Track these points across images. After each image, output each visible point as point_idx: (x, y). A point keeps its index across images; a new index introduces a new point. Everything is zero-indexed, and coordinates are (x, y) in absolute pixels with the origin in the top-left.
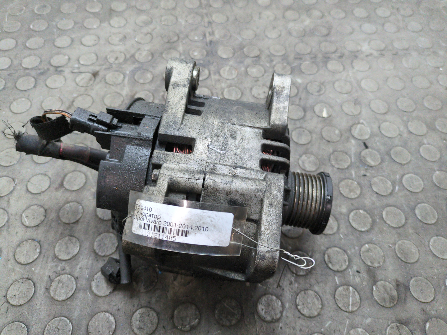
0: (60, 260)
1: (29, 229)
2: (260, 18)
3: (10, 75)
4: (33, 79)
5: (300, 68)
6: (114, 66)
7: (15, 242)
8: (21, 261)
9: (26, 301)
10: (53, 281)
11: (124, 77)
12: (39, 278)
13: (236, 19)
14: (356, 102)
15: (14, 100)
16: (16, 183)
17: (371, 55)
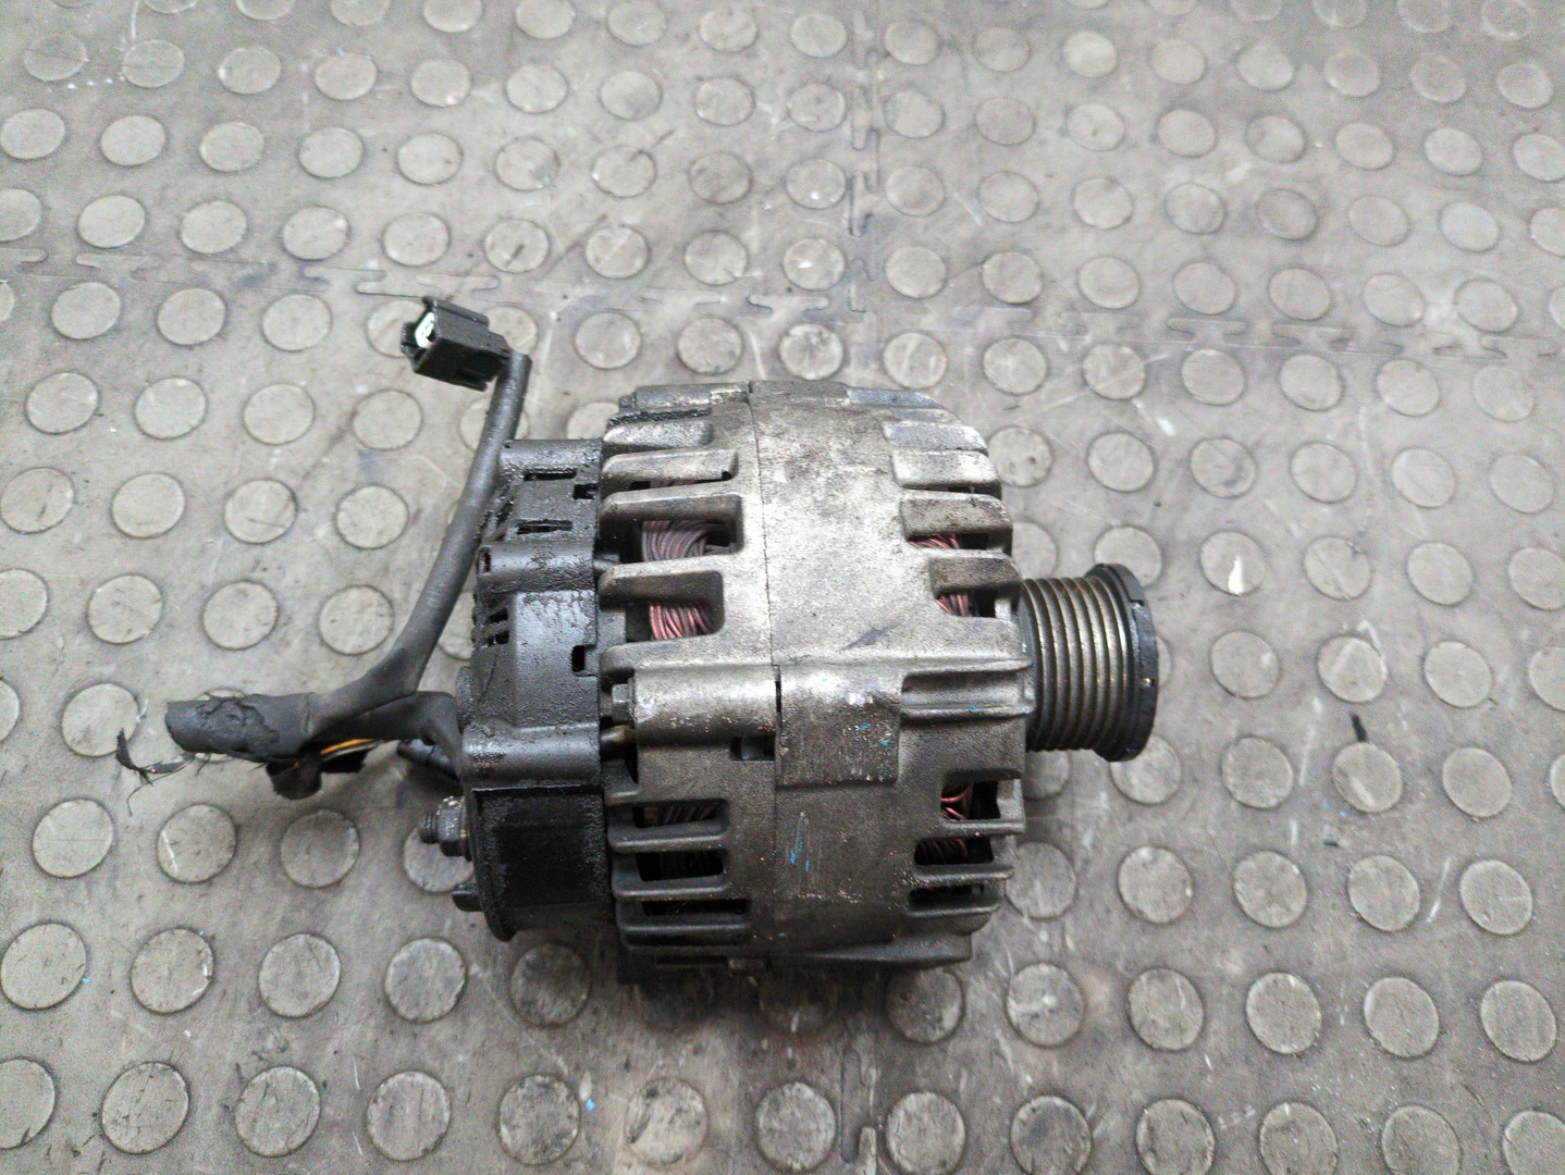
0: (274, 1013)
1: (179, 890)
2: (1064, 132)
3: (138, 273)
4: (218, 304)
5: (1179, 373)
6: (506, 279)
7: (132, 928)
8: (150, 1002)
9: (162, 1141)
10: (246, 1087)
11: (539, 336)
12: (205, 1069)
13: (974, 126)
14: (1361, 547)
15: (150, 382)
16: (144, 710)
17: (1454, 346)
